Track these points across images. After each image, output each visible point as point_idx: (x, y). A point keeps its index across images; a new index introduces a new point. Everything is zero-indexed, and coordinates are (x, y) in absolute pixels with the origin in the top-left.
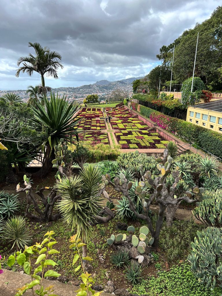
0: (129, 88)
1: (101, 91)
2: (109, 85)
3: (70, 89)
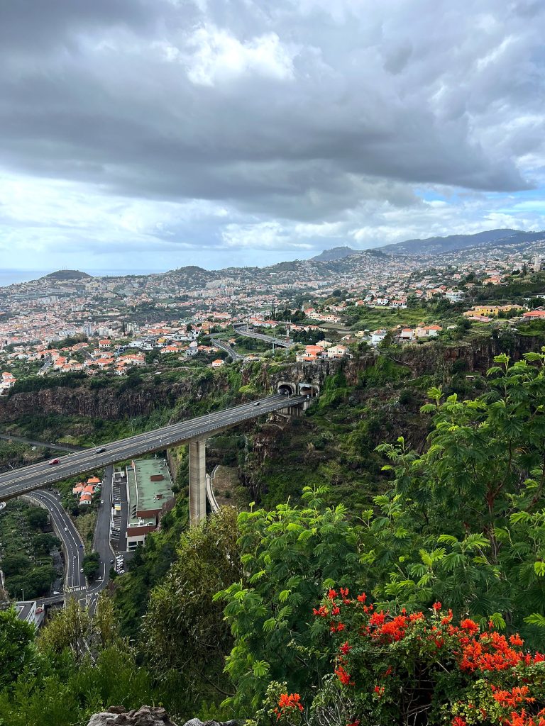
0: (394, 266)
1: (321, 275)
2: (344, 261)
3: (246, 272)
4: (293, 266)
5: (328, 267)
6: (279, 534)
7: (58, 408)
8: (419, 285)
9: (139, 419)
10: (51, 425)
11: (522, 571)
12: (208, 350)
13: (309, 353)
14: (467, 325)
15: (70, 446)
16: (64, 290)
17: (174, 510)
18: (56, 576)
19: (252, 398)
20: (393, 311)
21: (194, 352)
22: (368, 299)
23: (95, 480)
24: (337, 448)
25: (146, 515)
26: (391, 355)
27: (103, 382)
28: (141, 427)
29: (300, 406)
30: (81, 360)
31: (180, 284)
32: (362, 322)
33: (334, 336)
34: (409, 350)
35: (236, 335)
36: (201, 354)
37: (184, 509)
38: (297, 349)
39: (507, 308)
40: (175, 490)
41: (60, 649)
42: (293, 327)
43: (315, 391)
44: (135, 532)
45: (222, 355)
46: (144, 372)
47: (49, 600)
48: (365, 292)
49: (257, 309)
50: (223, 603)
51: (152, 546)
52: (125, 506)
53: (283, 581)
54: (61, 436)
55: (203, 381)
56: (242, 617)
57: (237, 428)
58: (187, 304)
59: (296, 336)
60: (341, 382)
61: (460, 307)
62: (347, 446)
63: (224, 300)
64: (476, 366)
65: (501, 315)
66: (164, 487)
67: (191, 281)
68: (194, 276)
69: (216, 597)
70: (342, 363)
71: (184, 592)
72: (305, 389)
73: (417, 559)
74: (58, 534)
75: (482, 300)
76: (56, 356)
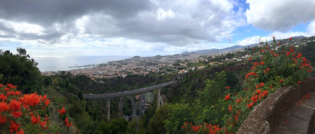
1: (183, 57)
4: (177, 55)
5: (184, 55)
6: (175, 110)
7: (134, 81)
8: (201, 58)
9: (148, 84)
10: (132, 84)
11: (220, 111)
12: (161, 71)
13: (181, 72)
14: (209, 66)
15: (135, 88)
16: (136, 59)
17: (154, 102)
18: (132, 112)
19: (170, 81)
20: (196, 63)
21: (158, 72)
22: (192, 61)
23: (139, 95)
24: (187, 90)
25: (149, 103)
26: (196, 72)
27: (142, 76)
28: (148, 86)
29: (179, 82)
30: (138, 72)
31: (156, 58)
32: (191, 66)
33: (185, 69)
34: (200, 71)
35: (167, 68)
36: (160, 72)
37: (156, 103)
38: (178, 71)
39: (216, 62)
40: (154, 99)
41: (132, 127)
42: (178, 67)
43: (182, 79)
44: (146, 106)
45: (164, 72)
46: (149, 75)
47: (130, 117)
48: (191, 60)
49: (171, 63)
50: (164, 123)
51: (149, 110)
52: (145, 101)
53: (176, 119)
54: (134, 86)
55: (160, 77)
56: (168, 126)
57: (166, 87)
58: (157, 62)
59: (178, 68)
60: (187, 77)
61: (208, 62)
62: (188, 90)
63: (164, 61)
64: (211, 73)
65: (215, 64)
66: (152, 98)
67: (158, 58)
68: (159, 57)
69: (163, 122)
70: (187, 74)
71: (156, 120)
72: (180, 79)
73: (202, 111)
74: (132, 104)
75: (212, 61)
76: (134, 71)
